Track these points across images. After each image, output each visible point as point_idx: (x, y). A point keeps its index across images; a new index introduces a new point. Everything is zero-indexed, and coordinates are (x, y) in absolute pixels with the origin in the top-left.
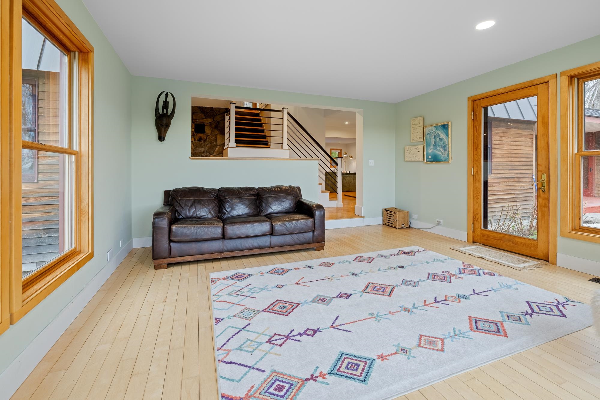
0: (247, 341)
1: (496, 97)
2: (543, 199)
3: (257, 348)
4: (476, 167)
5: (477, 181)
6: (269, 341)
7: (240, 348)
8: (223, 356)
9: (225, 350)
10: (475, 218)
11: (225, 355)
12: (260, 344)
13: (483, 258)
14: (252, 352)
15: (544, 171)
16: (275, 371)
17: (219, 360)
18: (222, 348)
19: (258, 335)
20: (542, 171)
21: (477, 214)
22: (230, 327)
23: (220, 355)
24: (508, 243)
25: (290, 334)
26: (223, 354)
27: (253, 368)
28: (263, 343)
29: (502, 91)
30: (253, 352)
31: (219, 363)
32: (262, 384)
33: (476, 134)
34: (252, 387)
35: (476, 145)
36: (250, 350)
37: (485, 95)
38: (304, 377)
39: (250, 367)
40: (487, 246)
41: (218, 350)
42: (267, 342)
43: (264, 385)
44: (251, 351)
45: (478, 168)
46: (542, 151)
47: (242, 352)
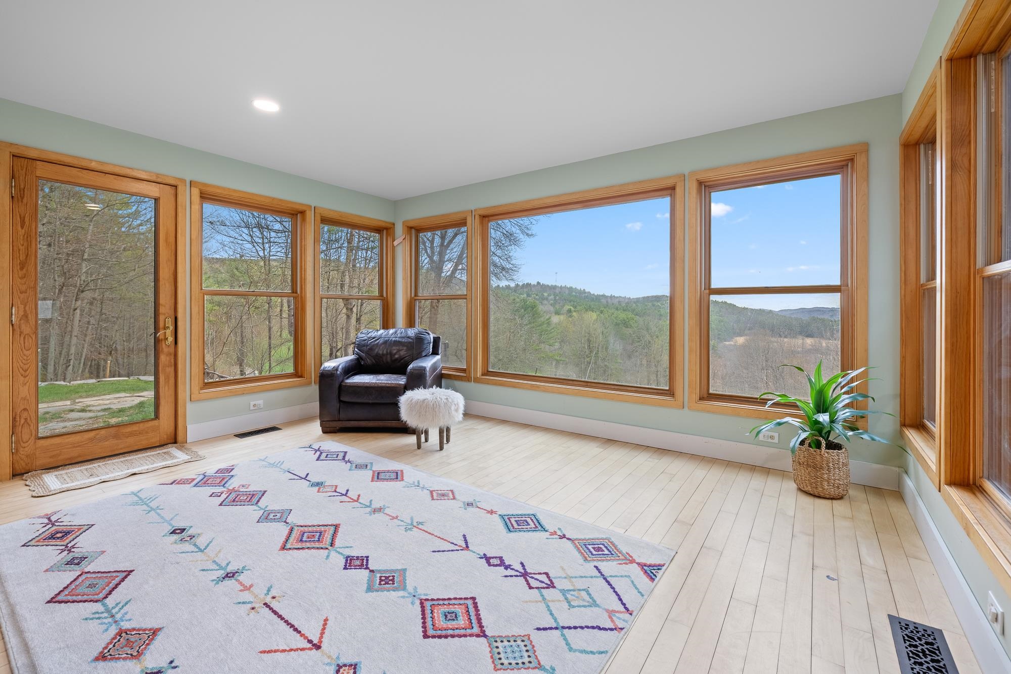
0: (574, 607)
1: (77, 171)
2: (167, 355)
3: (574, 590)
4: (23, 306)
5: (24, 338)
6: (551, 585)
7: (594, 604)
8: (621, 616)
9: (613, 621)
10: (18, 419)
11: (617, 615)
12: (564, 592)
13: (135, 474)
14: (584, 590)
15: (168, 314)
16: (584, 561)
17: (631, 614)
18: (614, 627)
19: (550, 604)
20: (164, 314)
21: (25, 409)
22: (571, 649)
23: (624, 620)
24: (106, 443)
25: (516, 576)
26: (619, 618)
27: (603, 575)
28: (560, 590)
29: (93, 165)
30: (584, 588)
31: (633, 611)
32: (609, 560)
33: (22, 232)
34: (620, 564)
35: (22, 257)
36: (583, 594)
37: (53, 157)
38: (569, 542)
39: (605, 579)
40: (58, 467)
41: (622, 629)
42: (554, 587)
43: (608, 558)
44: (585, 592)
45: (27, 308)
46: (165, 284)
47: (595, 598)
